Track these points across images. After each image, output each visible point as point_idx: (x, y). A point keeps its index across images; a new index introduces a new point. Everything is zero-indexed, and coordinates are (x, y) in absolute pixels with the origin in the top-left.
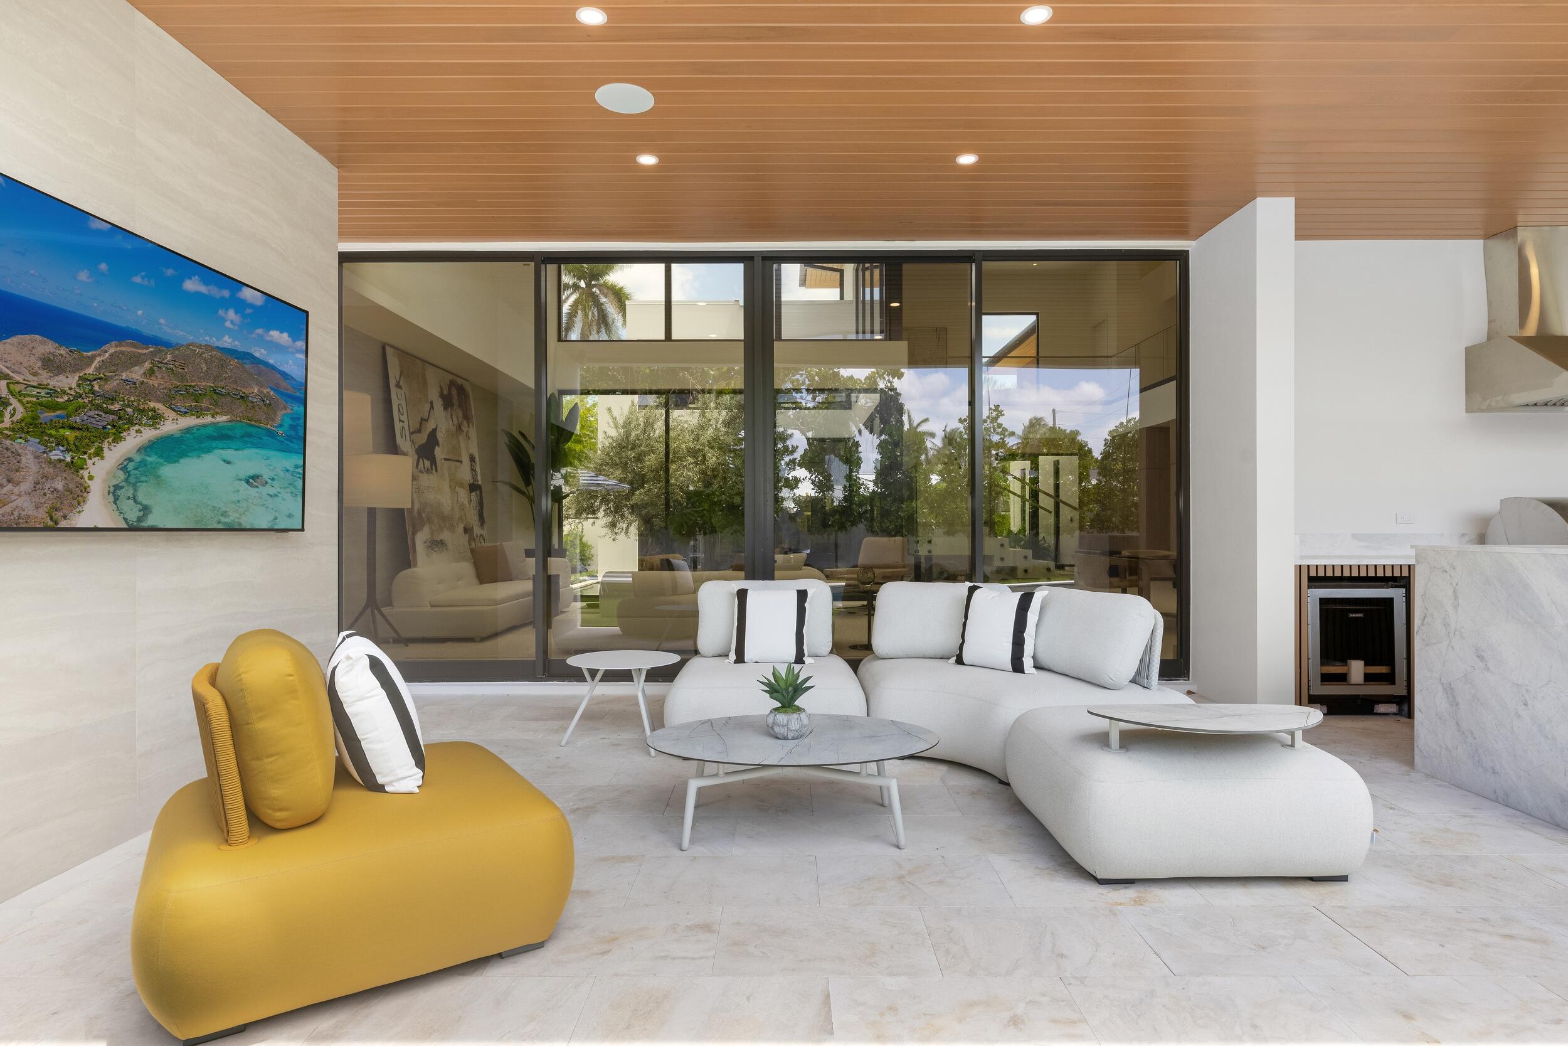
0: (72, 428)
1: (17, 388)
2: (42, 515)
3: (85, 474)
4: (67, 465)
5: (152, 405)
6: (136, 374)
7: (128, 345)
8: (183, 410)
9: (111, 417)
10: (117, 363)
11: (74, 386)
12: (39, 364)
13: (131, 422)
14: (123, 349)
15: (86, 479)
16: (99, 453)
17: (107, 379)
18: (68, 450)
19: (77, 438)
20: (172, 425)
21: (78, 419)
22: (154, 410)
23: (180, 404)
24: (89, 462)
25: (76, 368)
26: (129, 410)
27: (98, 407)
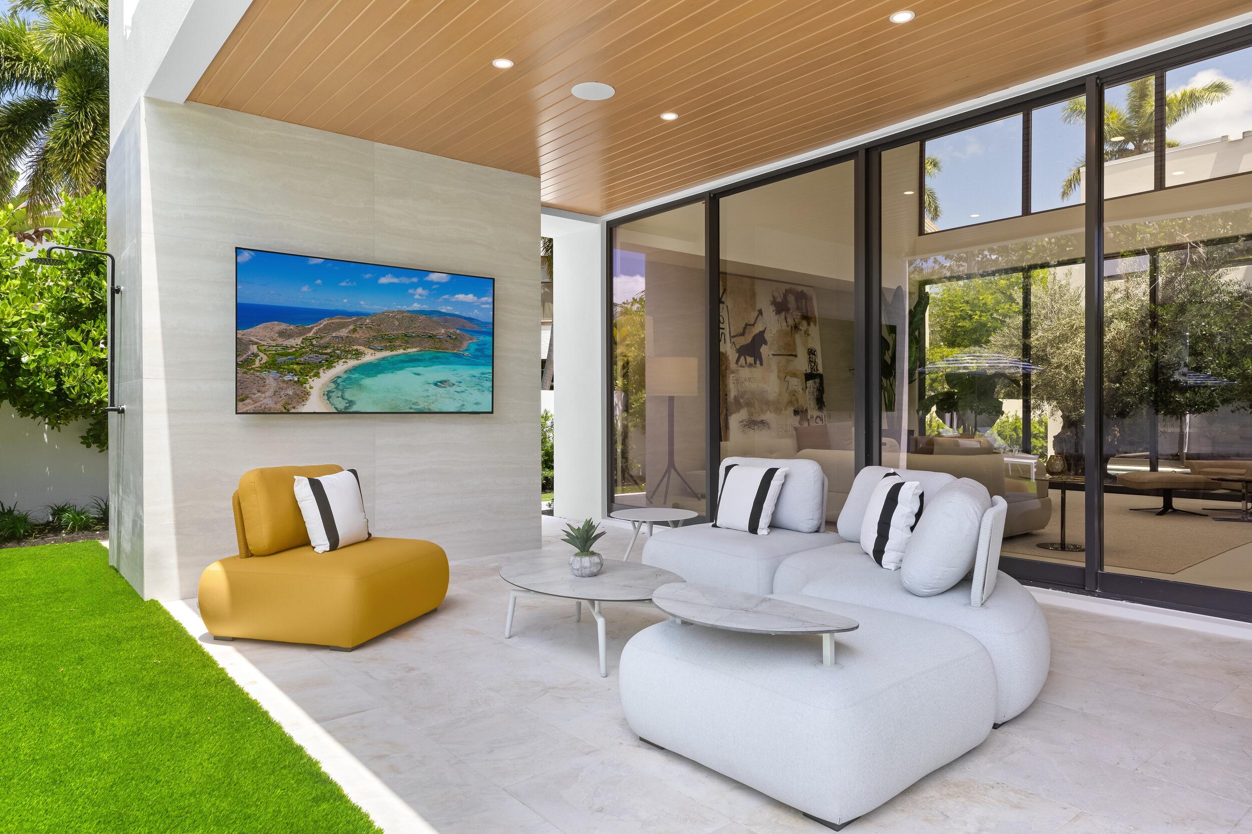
0: (298, 364)
1: (263, 348)
2: (279, 407)
3: (308, 386)
4: (295, 382)
5: (355, 348)
6: (344, 332)
7: (337, 318)
8: (379, 348)
9: (325, 356)
10: (327, 329)
11: (299, 343)
12: (277, 335)
13: (339, 358)
14: (333, 321)
15: (308, 388)
16: (317, 375)
17: (321, 338)
18: (296, 375)
19: (301, 368)
20: (370, 357)
21: (302, 359)
22: (357, 350)
23: (377, 345)
24: (310, 380)
25: (300, 334)
26: (338, 352)
27: (316, 352)
